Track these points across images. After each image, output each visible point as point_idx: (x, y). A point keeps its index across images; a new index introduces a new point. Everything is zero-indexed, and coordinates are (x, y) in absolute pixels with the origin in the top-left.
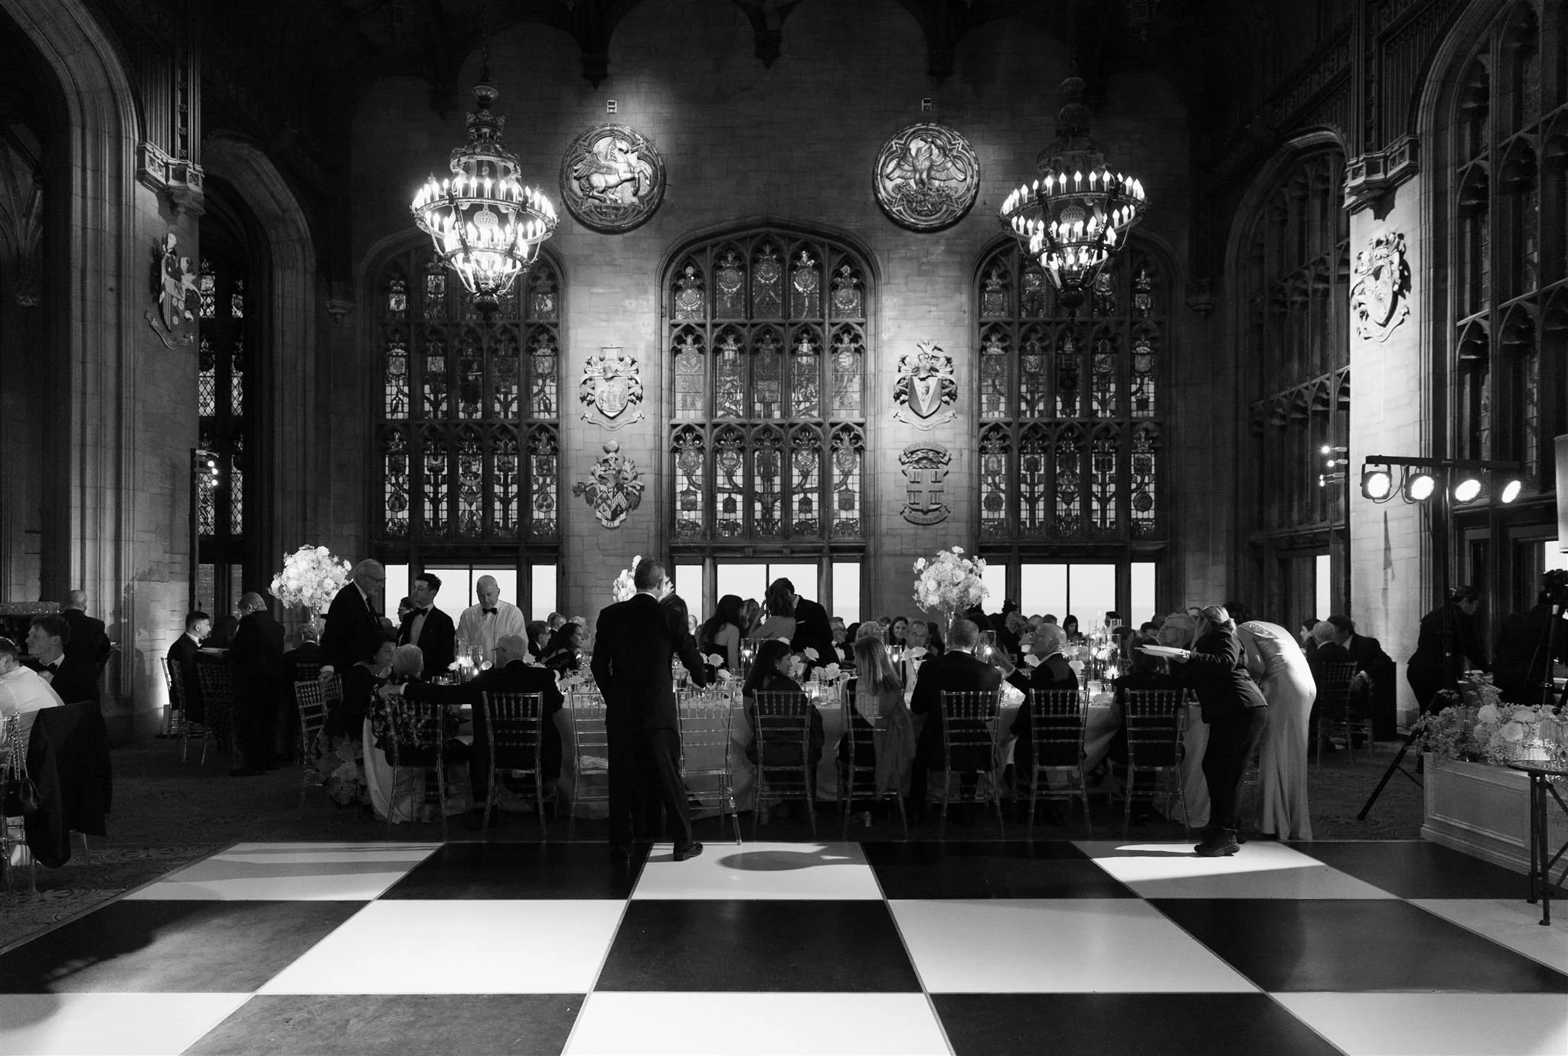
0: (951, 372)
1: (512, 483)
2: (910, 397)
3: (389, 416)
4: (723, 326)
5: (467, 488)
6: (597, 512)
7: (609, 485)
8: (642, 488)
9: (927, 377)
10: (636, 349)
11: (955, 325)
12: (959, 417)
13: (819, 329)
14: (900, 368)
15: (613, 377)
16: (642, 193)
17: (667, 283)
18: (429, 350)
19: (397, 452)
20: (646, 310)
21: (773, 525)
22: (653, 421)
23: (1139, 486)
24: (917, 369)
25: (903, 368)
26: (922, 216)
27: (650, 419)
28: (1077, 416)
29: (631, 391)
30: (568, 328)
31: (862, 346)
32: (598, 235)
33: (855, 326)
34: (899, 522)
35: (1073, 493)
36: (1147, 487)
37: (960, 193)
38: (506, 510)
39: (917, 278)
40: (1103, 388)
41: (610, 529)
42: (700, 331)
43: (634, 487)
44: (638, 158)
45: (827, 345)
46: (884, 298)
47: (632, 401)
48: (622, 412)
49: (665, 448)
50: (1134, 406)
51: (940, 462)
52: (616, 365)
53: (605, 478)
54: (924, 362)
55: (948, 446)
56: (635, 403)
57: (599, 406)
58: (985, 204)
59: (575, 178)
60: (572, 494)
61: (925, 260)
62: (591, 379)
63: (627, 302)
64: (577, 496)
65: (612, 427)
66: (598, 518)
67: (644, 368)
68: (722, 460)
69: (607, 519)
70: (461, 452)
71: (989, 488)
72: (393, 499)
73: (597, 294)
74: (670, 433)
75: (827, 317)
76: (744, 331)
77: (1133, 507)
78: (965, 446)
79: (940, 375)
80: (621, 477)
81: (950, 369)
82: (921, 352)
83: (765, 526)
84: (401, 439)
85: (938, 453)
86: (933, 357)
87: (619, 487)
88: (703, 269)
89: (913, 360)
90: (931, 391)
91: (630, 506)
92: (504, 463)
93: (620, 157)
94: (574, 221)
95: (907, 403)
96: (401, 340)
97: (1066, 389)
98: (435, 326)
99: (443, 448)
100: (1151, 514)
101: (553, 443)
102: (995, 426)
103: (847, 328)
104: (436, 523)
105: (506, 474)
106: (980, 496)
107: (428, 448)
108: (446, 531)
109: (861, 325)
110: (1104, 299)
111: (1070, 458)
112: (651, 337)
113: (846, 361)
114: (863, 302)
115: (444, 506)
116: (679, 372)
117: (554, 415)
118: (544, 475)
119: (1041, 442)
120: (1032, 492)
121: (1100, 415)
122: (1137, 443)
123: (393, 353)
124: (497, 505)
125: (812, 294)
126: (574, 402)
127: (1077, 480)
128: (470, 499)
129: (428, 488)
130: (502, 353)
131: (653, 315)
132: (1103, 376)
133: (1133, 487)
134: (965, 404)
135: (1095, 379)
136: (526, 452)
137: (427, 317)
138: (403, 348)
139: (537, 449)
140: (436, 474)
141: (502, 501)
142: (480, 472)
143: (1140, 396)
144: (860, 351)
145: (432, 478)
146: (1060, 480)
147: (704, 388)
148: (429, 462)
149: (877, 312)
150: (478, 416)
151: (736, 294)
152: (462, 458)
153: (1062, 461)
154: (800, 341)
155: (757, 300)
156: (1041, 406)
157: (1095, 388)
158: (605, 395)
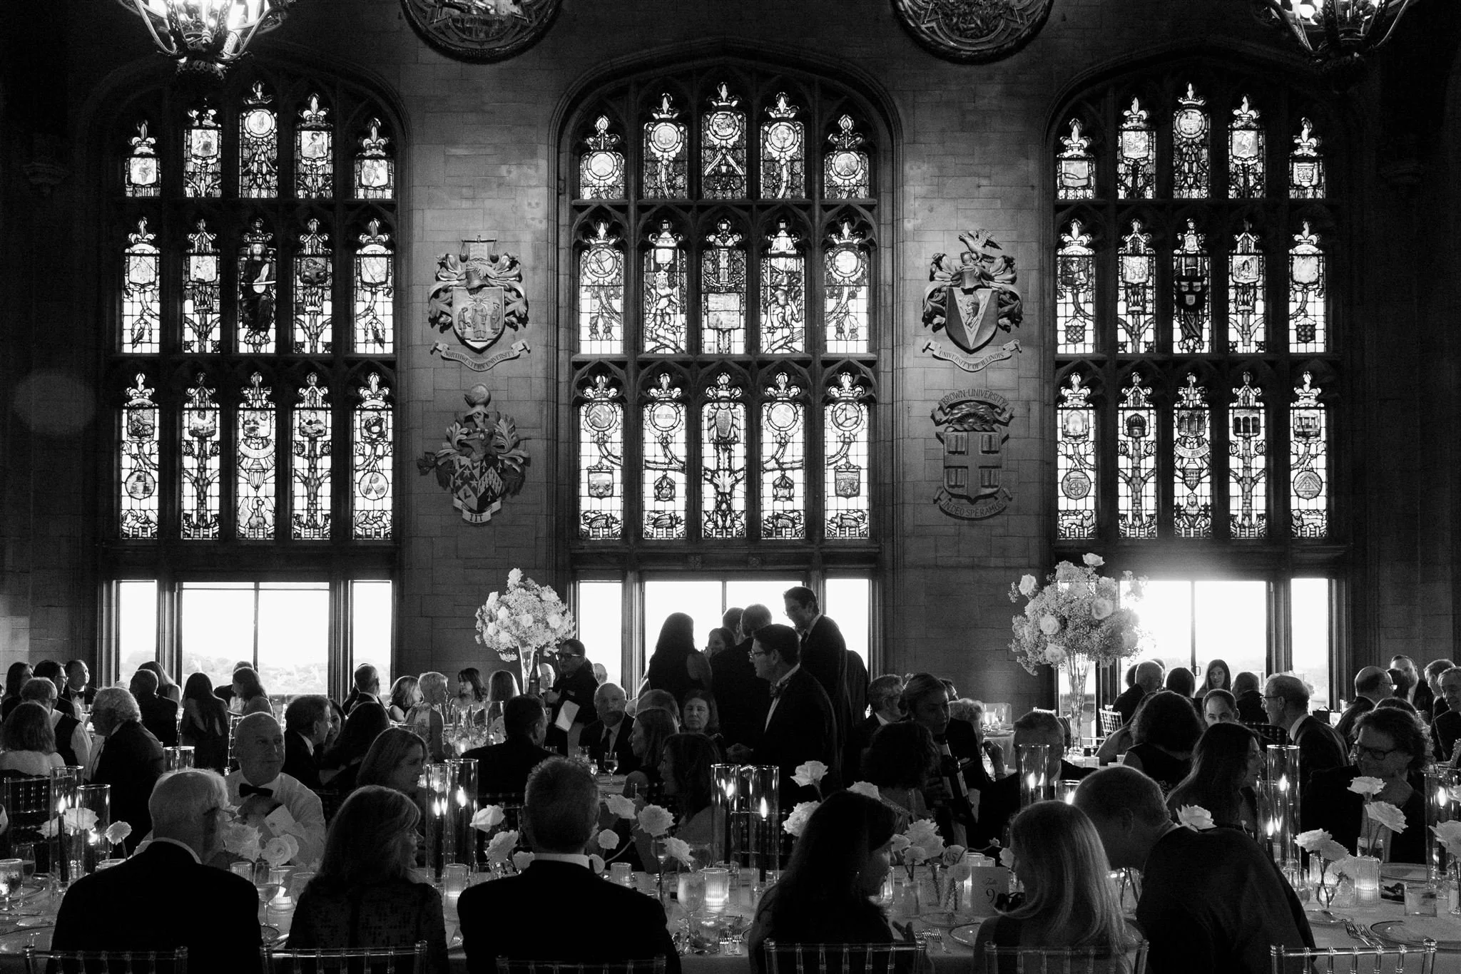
0: (1013, 281)
1: (323, 454)
2: (949, 319)
3: (127, 349)
4: (654, 210)
5: (251, 461)
6: (456, 500)
7: (475, 456)
8: (527, 461)
9: (976, 288)
10: (517, 242)
11: (1019, 207)
12: (1027, 352)
13: (804, 214)
14: (932, 274)
15: (481, 287)
17: (567, 141)
18: (192, 246)
19: (141, 406)
20: (533, 182)
21: (732, 521)
22: (544, 357)
23: (1301, 461)
24: (959, 277)
25: (938, 273)
26: (966, 37)
27: (539, 352)
28: (1206, 350)
29: (510, 308)
30: (410, 211)
31: (871, 242)
32: (456, 66)
33: (862, 210)
34: (931, 514)
35: (1201, 469)
36: (1313, 461)
37: (1025, 3)
38: (313, 497)
39: (958, 135)
40: (1246, 307)
41: (476, 525)
42: (619, 216)
43: (514, 460)
45: (818, 239)
46: (907, 167)
47: (511, 325)
48: (495, 341)
49: (563, 398)
50: (1293, 336)
51: (997, 421)
52: (486, 269)
53: (468, 446)
54: (971, 264)
55: (1009, 396)
56: (516, 328)
57: (459, 332)
58: (1064, 19)
60: (415, 473)
61: (970, 106)
62: (446, 290)
63: (503, 170)
64: (426, 473)
65: (479, 366)
66: (456, 509)
67: (530, 274)
68: (652, 418)
69: (471, 510)
70: (242, 405)
71: (1070, 461)
72: (134, 477)
73: (458, 157)
74: (572, 375)
75: (817, 196)
76: (688, 217)
77: (1293, 493)
78: (1032, 395)
79: (995, 285)
80: (493, 444)
81: (1010, 276)
82: (966, 249)
83: (720, 523)
84: (147, 385)
85: (993, 406)
86: (985, 256)
87: (490, 460)
88: (624, 120)
89: (953, 262)
90: (982, 310)
91: (507, 490)
92: (310, 423)
94: (421, 43)
95: (943, 330)
96: (148, 230)
97: (1187, 308)
98: (203, 207)
99: (213, 398)
100: (1321, 503)
101: (387, 391)
102: (1080, 365)
103: (848, 212)
104: (201, 517)
105: (313, 440)
106: (1056, 475)
107: (190, 399)
108: (216, 529)
109: (870, 208)
110: (1246, 170)
111: (1195, 416)
112: (544, 226)
113: (846, 263)
114: (873, 174)
115: (214, 489)
116: (585, 281)
117: (389, 349)
118: (373, 443)
119: (1149, 391)
120: (1136, 469)
121: (1240, 349)
122: (1298, 391)
123: (137, 248)
124: (299, 489)
125: (792, 161)
126: (420, 327)
127: (1205, 450)
128: (256, 478)
129: (189, 462)
130: (308, 251)
131: (544, 190)
132: (1245, 288)
133: (1293, 459)
134: (1035, 330)
135: (1232, 294)
136: (344, 406)
137: (189, 192)
138: (151, 243)
139: (362, 400)
140: (202, 440)
141: (306, 482)
142: (273, 437)
143: (1302, 321)
144: (868, 249)
145: (196, 446)
146: (1179, 450)
147: (625, 305)
148: (192, 420)
149: (896, 187)
150: (270, 348)
151: (676, 160)
152: (244, 416)
153: (1181, 420)
154: (775, 232)
155: (708, 170)
156: (1149, 336)
157: (1232, 307)
158: (468, 315)
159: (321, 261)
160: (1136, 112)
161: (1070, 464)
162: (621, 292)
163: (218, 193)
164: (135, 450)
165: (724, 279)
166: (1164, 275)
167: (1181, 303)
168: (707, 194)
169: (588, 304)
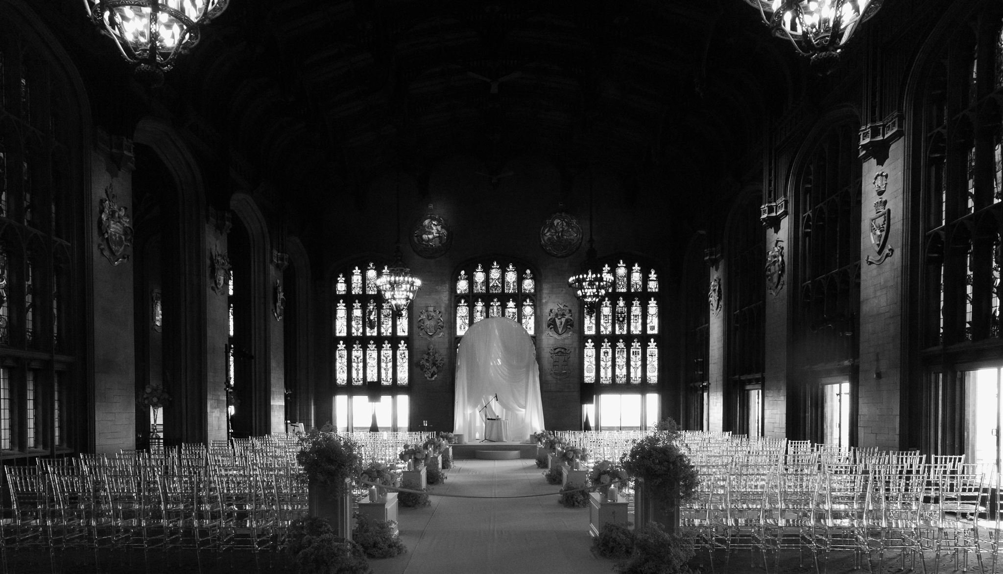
0: (571, 316)
1: (389, 362)
2: (554, 326)
3: (338, 335)
4: (477, 295)
5: (370, 364)
6: (425, 374)
7: (430, 363)
8: (444, 364)
9: (561, 318)
10: (440, 307)
12: (576, 333)
13: (517, 297)
15: (432, 319)
16: (443, 242)
17: (454, 279)
18: (354, 306)
19: (341, 350)
20: (444, 290)
23: (650, 362)
24: (557, 315)
25: (551, 314)
26: (559, 251)
27: (446, 335)
28: (625, 332)
29: (439, 324)
31: (535, 304)
33: (532, 295)
34: (550, 378)
35: (623, 365)
36: (654, 362)
37: (575, 241)
38: (387, 374)
39: (557, 277)
40: (636, 321)
42: (467, 297)
43: (440, 364)
44: (442, 228)
45: (520, 303)
46: (543, 286)
48: (435, 333)
49: (453, 347)
50: (648, 329)
51: (567, 353)
52: (433, 314)
53: (428, 360)
54: (560, 311)
55: (570, 346)
56: (440, 329)
57: (426, 330)
59: (416, 236)
60: (415, 367)
61: (560, 270)
62: (422, 320)
63: (437, 287)
65: (431, 339)
66: (425, 376)
67: (444, 315)
69: (429, 377)
70: (368, 349)
71: (588, 362)
72: (340, 368)
74: (455, 341)
75: (520, 291)
76: (486, 297)
77: (648, 371)
78: (577, 345)
79: (567, 317)
80: (435, 359)
82: (559, 307)
84: (343, 344)
85: (566, 349)
86: (563, 310)
87: (434, 364)
88: (468, 271)
89: (555, 310)
90: (563, 324)
91: (439, 372)
92: (386, 353)
93: (434, 228)
95: (553, 329)
96: (343, 303)
97: (620, 321)
98: (357, 296)
99: (360, 348)
100: (656, 374)
101: (406, 345)
102: (590, 337)
103: (527, 296)
104: (358, 379)
105: (387, 358)
106: (583, 367)
107: (354, 348)
108: (362, 382)
109: (534, 295)
110: (636, 284)
111: (622, 350)
112: (447, 302)
113: (528, 310)
114: (535, 285)
115: (361, 372)
116: (458, 315)
117: (406, 334)
118: (402, 359)
119: (610, 344)
120: (606, 365)
121: (635, 333)
122: (649, 344)
123: (339, 308)
124: (383, 371)
125: (514, 282)
126: (415, 329)
127: (625, 360)
128: (372, 369)
129: (354, 365)
130: (385, 308)
131: (447, 292)
132: (636, 316)
133: (648, 362)
134: (577, 329)
135: (632, 317)
136: (395, 349)
137: (353, 293)
138: (345, 306)
139: (399, 348)
140: (358, 358)
141: (385, 369)
142: (376, 358)
143: (651, 324)
144: (534, 306)
145: (356, 360)
146: (617, 360)
147: (469, 321)
148: (354, 353)
149: (541, 290)
150: (375, 334)
151: (482, 282)
152: (368, 352)
153: (618, 352)
154: (509, 301)
155: (491, 285)
156: (610, 329)
157: (632, 321)
158: (428, 326)
159: (388, 310)
160: (607, 268)
161: (588, 364)
162: (468, 318)
163: (361, 293)
164: (340, 361)
165: (495, 315)
166: (614, 311)
167: (618, 320)
168: (491, 292)
169: (459, 322)
